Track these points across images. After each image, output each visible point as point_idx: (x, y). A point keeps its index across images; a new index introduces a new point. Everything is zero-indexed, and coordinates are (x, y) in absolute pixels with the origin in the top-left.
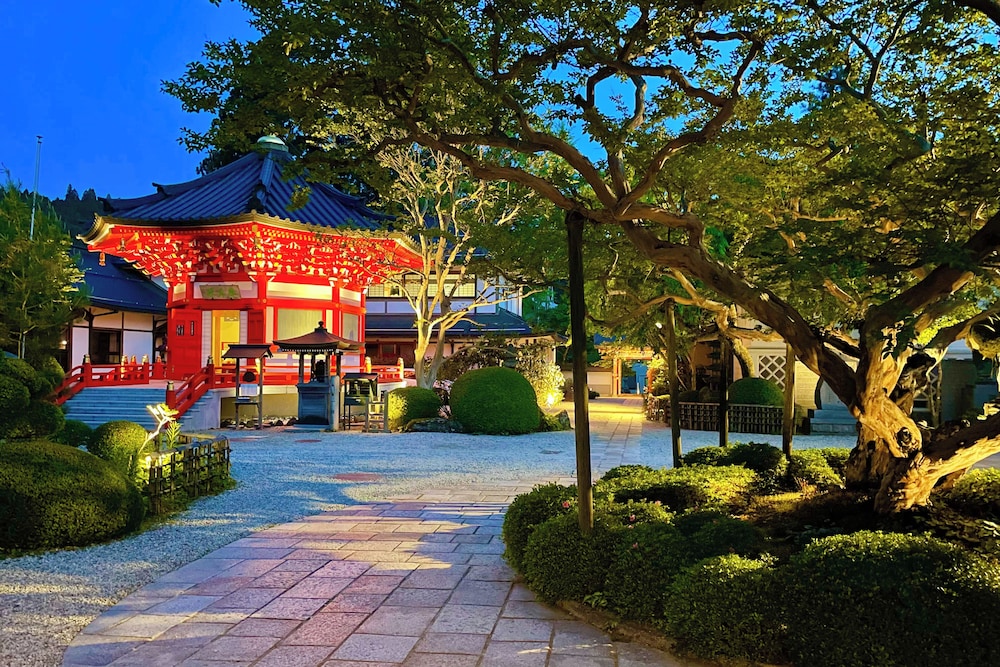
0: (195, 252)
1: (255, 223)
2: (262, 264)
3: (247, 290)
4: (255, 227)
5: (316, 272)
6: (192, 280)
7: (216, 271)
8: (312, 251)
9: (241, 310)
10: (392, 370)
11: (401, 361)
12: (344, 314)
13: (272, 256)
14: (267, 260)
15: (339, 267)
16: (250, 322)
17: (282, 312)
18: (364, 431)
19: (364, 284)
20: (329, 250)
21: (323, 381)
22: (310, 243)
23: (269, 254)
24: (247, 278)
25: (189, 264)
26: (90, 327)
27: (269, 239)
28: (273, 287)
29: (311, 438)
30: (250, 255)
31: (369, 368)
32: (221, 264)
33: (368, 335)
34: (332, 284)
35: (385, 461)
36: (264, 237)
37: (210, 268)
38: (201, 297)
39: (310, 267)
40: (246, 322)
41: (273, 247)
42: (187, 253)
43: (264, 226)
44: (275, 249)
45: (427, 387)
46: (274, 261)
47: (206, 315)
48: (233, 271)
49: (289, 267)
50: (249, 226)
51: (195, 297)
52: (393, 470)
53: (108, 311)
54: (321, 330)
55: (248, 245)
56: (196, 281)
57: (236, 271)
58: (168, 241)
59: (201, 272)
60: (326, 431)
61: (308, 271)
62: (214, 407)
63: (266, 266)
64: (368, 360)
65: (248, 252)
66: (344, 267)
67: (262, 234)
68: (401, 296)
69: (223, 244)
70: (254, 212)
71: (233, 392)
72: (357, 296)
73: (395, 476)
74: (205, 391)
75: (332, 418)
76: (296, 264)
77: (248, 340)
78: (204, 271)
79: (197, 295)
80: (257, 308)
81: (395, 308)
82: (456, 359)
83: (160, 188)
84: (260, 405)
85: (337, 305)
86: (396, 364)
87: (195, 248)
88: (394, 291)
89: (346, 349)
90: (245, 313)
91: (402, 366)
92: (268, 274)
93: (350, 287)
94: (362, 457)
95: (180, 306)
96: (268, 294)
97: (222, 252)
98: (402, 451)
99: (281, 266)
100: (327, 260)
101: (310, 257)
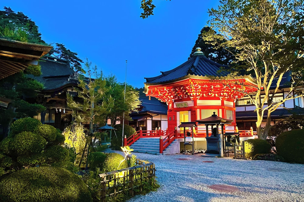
0: (173, 92)
1: (190, 79)
2: (195, 94)
3: (190, 103)
4: (190, 80)
5: (215, 95)
6: (173, 102)
7: (180, 98)
8: (212, 87)
9: (189, 111)
10: (249, 132)
11: (252, 128)
12: (226, 110)
13: (198, 91)
14: (196, 92)
15: (223, 92)
16: (192, 115)
17: (202, 110)
18: (234, 158)
19: (234, 99)
20: (219, 86)
21: (216, 136)
22: (211, 84)
23: (197, 90)
24: (190, 100)
25: (172, 97)
26: (152, 120)
27: (196, 85)
28: (199, 102)
29: (210, 160)
30: (190, 91)
31: (238, 131)
32: (181, 95)
33: (237, 119)
34: (221, 99)
35: (241, 178)
36: (195, 84)
37: (179, 97)
38: (176, 107)
39: (212, 93)
40: (190, 115)
41: (198, 87)
42: (171, 93)
43: (193, 79)
44: (199, 88)
45: (263, 139)
46: (199, 92)
47: (178, 113)
48: (186, 98)
49: (204, 94)
50: (188, 80)
51: (174, 107)
52: (244, 185)
53: (156, 115)
54: (214, 116)
55: (190, 88)
56: (174, 102)
57: (187, 97)
58: (165, 89)
59: (176, 99)
60: (218, 157)
61: (212, 95)
62: (178, 146)
63: (196, 94)
64: (237, 128)
65: (190, 90)
66: (225, 92)
67: (193, 83)
68: (251, 104)
69: (182, 88)
70: (189, 74)
71: (183, 140)
72: (232, 104)
73: (245, 190)
74: (174, 139)
75: (220, 151)
76: (207, 93)
77: (191, 121)
78: (177, 99)
79: (175, 107)
80: (194, 110)
81: (249, 109)
82: (277, 126)
83: (163, 73)
84: (193, 145)
85: (223, 107)
86: (249, 129)
87: (174, 91)
88: (248, 103)
89: (225, 123)
90: (190, 112)
91: (252, 130)
92: (197, 97)
93: (228, 100)
94: (229, 174)
95: (171, 111)
96: (197, 105)
97: (181, 91)
98: (251, 171)
99: (201, 94)
100: (218, 91)
101: (211, 89)
